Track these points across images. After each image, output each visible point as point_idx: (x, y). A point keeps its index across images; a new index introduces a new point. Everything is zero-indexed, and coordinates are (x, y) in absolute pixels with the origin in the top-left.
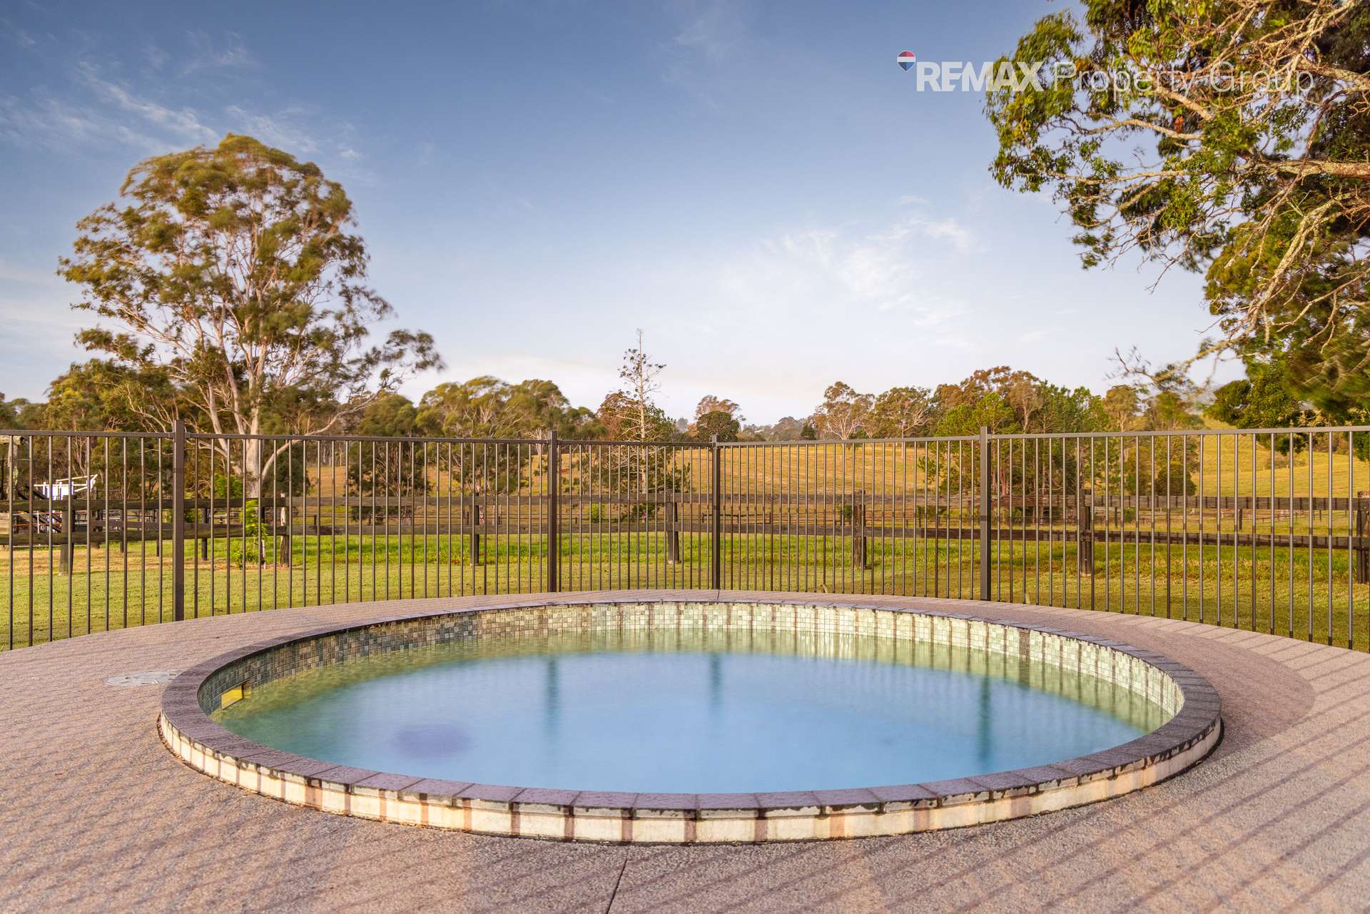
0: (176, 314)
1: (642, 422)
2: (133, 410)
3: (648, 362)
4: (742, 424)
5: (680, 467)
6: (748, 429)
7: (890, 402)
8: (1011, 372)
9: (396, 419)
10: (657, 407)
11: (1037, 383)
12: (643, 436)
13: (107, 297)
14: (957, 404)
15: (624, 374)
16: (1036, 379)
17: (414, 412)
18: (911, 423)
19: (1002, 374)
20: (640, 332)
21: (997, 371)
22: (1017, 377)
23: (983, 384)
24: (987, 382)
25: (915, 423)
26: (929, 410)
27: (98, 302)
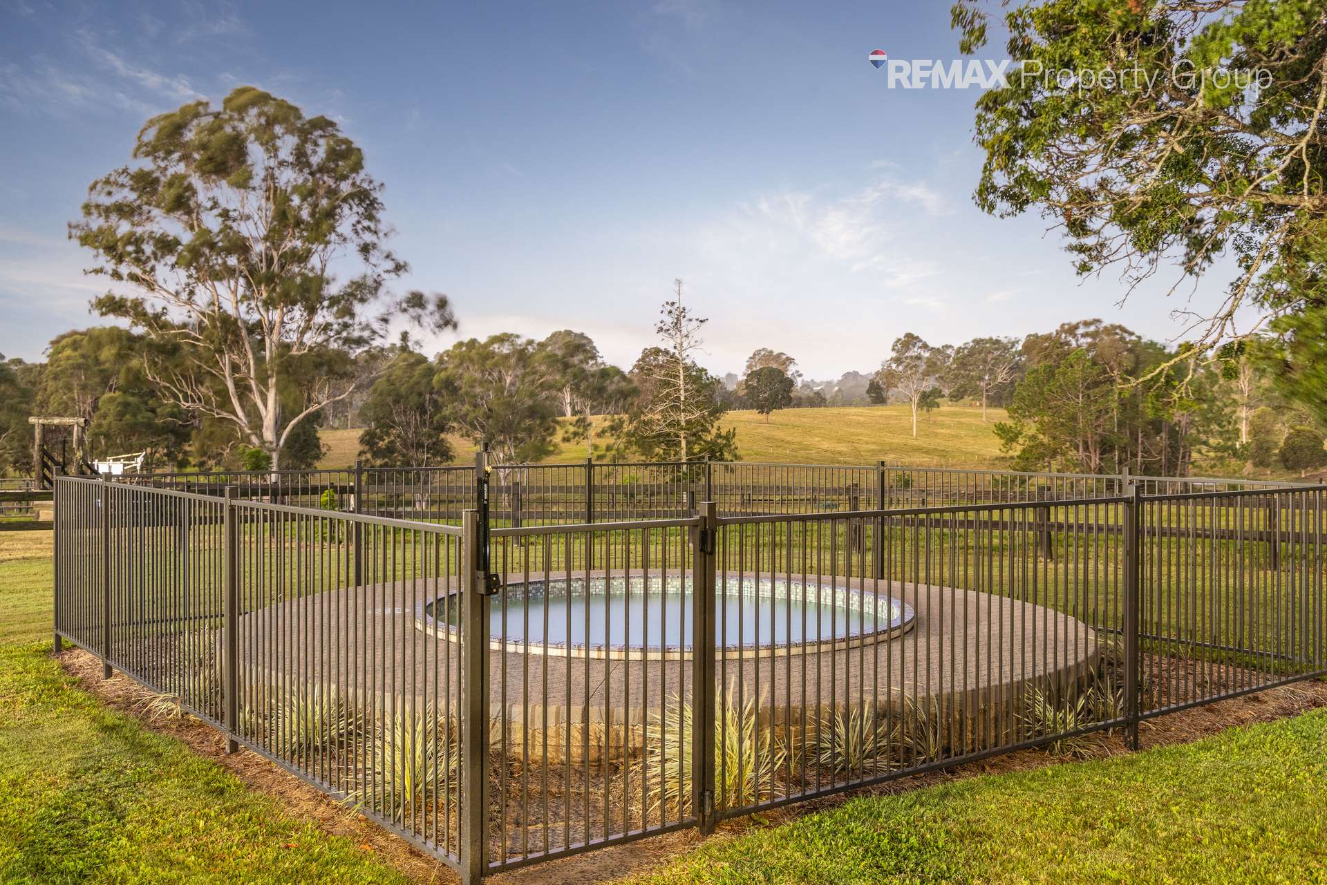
0: (190, 276)
1: (682, 382)
2: (150, 378)
3: (688, 316)
4: (799, 382)
5: (723, 433)
6: (806, 386)
7: (971, 353)
8: (1104, 325)
9: (412, 381)
10: (700, 366)
11: (1134, 338)
12: (682, 399)
13: (120, 260)
14: (1039, 362)
15: (661, 329)
16: (1131, 334)
17: (430, 371)
18: (996, 378)
19: (1092, 328)
20: (679, 282)
21: (1086, 324)
22: (1111, 330)
23: (1070, 338)
24: (1075, 336)
25: (999, 380)
26: (1017, 363)
27: (110, 266)
